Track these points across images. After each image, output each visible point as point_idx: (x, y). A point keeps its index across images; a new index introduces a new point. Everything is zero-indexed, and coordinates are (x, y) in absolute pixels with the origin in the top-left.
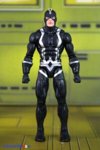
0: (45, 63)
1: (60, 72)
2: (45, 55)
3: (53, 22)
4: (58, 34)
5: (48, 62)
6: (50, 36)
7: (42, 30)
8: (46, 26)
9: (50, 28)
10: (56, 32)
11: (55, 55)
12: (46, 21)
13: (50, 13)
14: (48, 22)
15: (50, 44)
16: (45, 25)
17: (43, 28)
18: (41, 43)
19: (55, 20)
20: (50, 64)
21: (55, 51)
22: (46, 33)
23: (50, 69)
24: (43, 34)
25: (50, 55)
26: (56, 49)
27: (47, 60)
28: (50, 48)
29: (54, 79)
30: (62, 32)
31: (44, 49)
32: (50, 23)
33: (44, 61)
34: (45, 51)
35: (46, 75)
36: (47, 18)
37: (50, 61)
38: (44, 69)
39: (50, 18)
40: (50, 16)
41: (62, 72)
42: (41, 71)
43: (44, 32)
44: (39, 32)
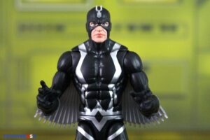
0: (89, 114)
1: (120, 131)
2: (88, 97)
3: (104, 32)
4: (114, 56)
5: (94, 112)
6: (99, 60)
7: (83, 47)
8: (90, 41)
9: (99, 44)
11: (109, 97)
12: (89, 31)
13: (99, 14)
14: (94, 33)
15: (98, 76)
17: (85, 43)
18: (79, 73)
20: (99, 117)
22: (89, 54)
23: (99, 126)
24: (83, 55)
25: (98, 98)
26: (111, 86)
28: (99, 85)
30: (123, 52)
31: (86, 86)
32: (99, 34)
34: (88, 89)
36: (92, 25)
37: (98, 109)
38: (88, 125)
39: (99, 24)
40: (99, 22)
41: (125, 131)
42: (81, 130)
43: (87, 51)
44: (76, 51)
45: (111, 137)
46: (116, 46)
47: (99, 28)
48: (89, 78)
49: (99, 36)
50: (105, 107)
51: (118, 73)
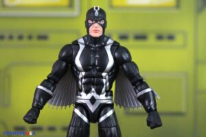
0: (84, 98)
1: (110, 113)
3: (101, 29)
4: (108, 49)
5: (89, 96)
6: (95, 52)
7: (81, 41)
8: (88, 35)
9: (95, 38)
10: (105, 44)
11: (102, 84)
12: (88, 26)
13: (97, 13)
14: (91, 29)
15: (94, 65)
16: (86, 33)
17: (83, 38)
18: (78, 63)
19: (104, 27)
20: (93, 100)
21: (102, 77)
22: (87, 47)
23: (92, 108)
24: (82, 47)
25: (93, 84)
26: (104, 74)
27: (87, 92)
28: (94, 73)
29: (100, 125)
30: (116, 47)
31: (83, 73)
32: (95, 31)
33: (83, 94)
34: (85, 77)
35: (85, 119)
36: (90, 22)
37: (93, 94)
38: (83, 107)
39: (96, 22)
40: (96, 20)
41: (114, 113)
42: (77, 111)
43: (85, 44)
44: (76, 44)
45: (102, 119)
46: (110, 41)
47: (96, 25)
50: (99, 92)
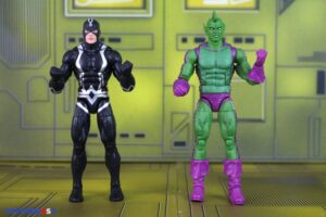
0: (85, 93)
1: (106, 105)
2: (85, 82)
3: (95, 37)
4: (102, 53)
5: (88, 92)
6: (91, 56)
7: (80, 47)
10: (100, 49)
11: (98, 82)
12: (85, 35)
14: (87, 37)
15: (91, 67)
17: (82, 45)
18: (78, 65)
19: (98, 35)
20: (92, 95)
21: (98, 76)
22: (85, 52)
23: (92, 102)
24: (81, 52)
25: (91, 82)
26: (99, 74)
27: (87, 89)
28: (92, 72)
29: (98, 115)
30: (109, 51)
32: (91, 38)
33: (83, 90)
34: (84, 76)
35: (86, 111)
36: (86, 32)
37: (91, 90)
38: (84, 101)
40: (91, 30)
41: (109, 106)
42: (80, 105)
44: (76, 50)
45: (100, 110)
46: (104, 47)
47: (91, 34)
48: (84, 69)
49: (91, 39)
50: (96, 89)
51: (105, 64)
